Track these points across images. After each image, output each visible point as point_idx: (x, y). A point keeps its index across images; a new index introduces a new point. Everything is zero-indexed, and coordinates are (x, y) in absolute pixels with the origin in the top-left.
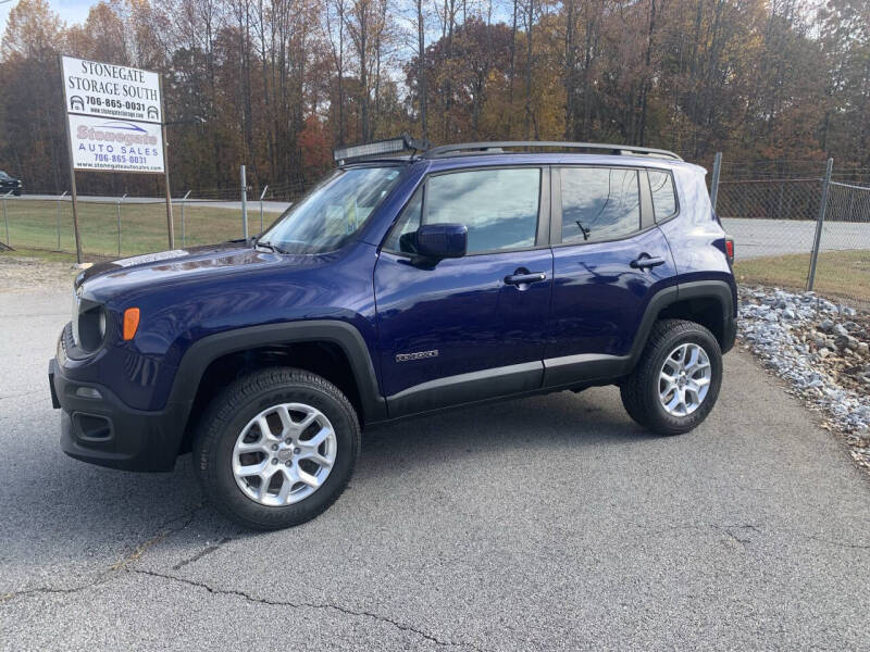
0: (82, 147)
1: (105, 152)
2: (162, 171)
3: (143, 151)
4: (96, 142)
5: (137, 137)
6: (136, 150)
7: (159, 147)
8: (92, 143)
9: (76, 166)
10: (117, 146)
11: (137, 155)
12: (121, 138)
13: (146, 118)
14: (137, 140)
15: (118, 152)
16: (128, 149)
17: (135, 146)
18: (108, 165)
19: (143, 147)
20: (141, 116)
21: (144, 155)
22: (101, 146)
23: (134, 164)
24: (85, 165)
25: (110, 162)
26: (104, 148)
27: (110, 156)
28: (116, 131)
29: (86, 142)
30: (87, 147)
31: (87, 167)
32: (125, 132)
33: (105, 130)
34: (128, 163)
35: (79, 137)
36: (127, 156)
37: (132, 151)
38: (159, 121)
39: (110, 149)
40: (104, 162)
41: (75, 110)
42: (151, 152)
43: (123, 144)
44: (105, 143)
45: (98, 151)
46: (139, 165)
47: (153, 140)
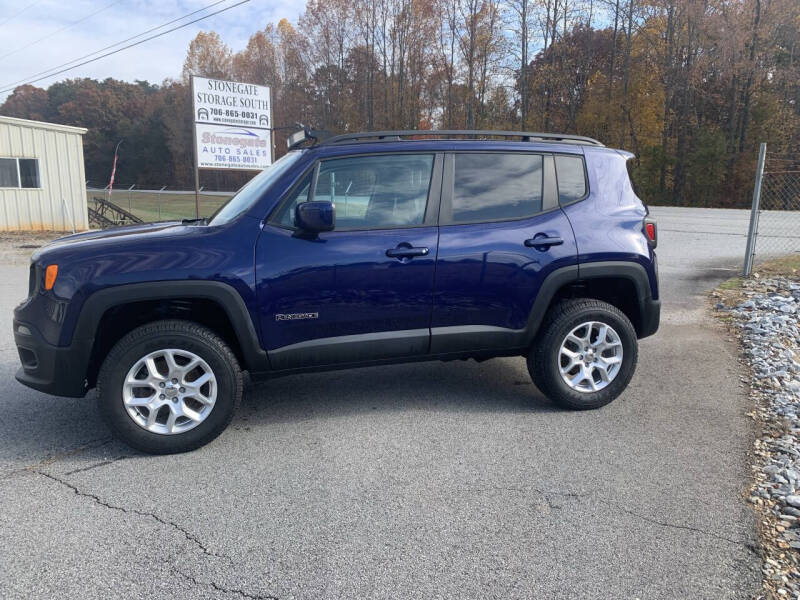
0: (205, 150)
1: (223, 153)
3: (254, 152)
4: (217, 146)
5: (250, 141)
6: (248, 151)
7: (268, 149)
8: (213, 146)
9: (199, 165)
10: (233, 148)
11: (250, 156)
12: (237, 142)
13: (258, 125)
14: (250, 143)
15: (233, 153)
16: (242, 151)
17: (248, 148)
18: (225, 164)
19: (254, 149)
20: (255, 123)
21: (255, 156)
22: (220, 149)
23: (247, 163)
24: (207, 164)
25: (227, 162)
26: (223, 151)
27: (227, 156)
28: (233, 136)
29: (209, 146)
30: (209, 149)
31: (209, 166)
32: (240, 137)
33: (224, 136)
34: (242, 163)
35: (203, 141)
36: (241, 157)
37: (246, 152)
38: (269, 127)
39: (227, 151)
40: (222, 162)
41: (201, 120)
42: (261, 153)
43: (239, 147)
44: (224, 146)
45: (218, 153)
46: (251, 164)
47: (263, 143)
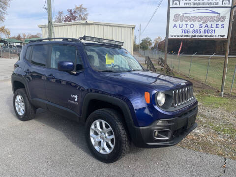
0: (175, 26)
1: (188, 28)
2: (226, 37)
3: (214, 26)
4: (184, 23)
5: (211, 17)
6: (209, 26)
7: (226, 23)
8: (181, 23)
10: (197, 24)
11: (210, 29)
12: (200, 19)
13: (220, 5)
14: (211, 19)
15: (197, 27)
16: (204, 25)
17: (209, 24)
18: (190, 35)
19: (214, 24)
20: (218, 3)
21: (215, 28)
22: (186, 25)
23: (207, 34)
24: (175, 36)
25: (191, 34)
26: (188, 26)
27: (191, 30)
28: (197, 15)
29: (178, 23)
30: (178, 26)
31: (176, 37)
32: (203, 15)
33: (190, 15)
34: (202, 34)
35: (174, 20)
36: (202, 30)
37: (206, 26)
38: (230, 5)
39: (192, 26)
40: (186, 34)
41: (174, 6)
42: (220, 26)
43: (201, 23)
44: (189, 23)
45: (184, 28)
46: (209, 34)
47: (223, 18)
